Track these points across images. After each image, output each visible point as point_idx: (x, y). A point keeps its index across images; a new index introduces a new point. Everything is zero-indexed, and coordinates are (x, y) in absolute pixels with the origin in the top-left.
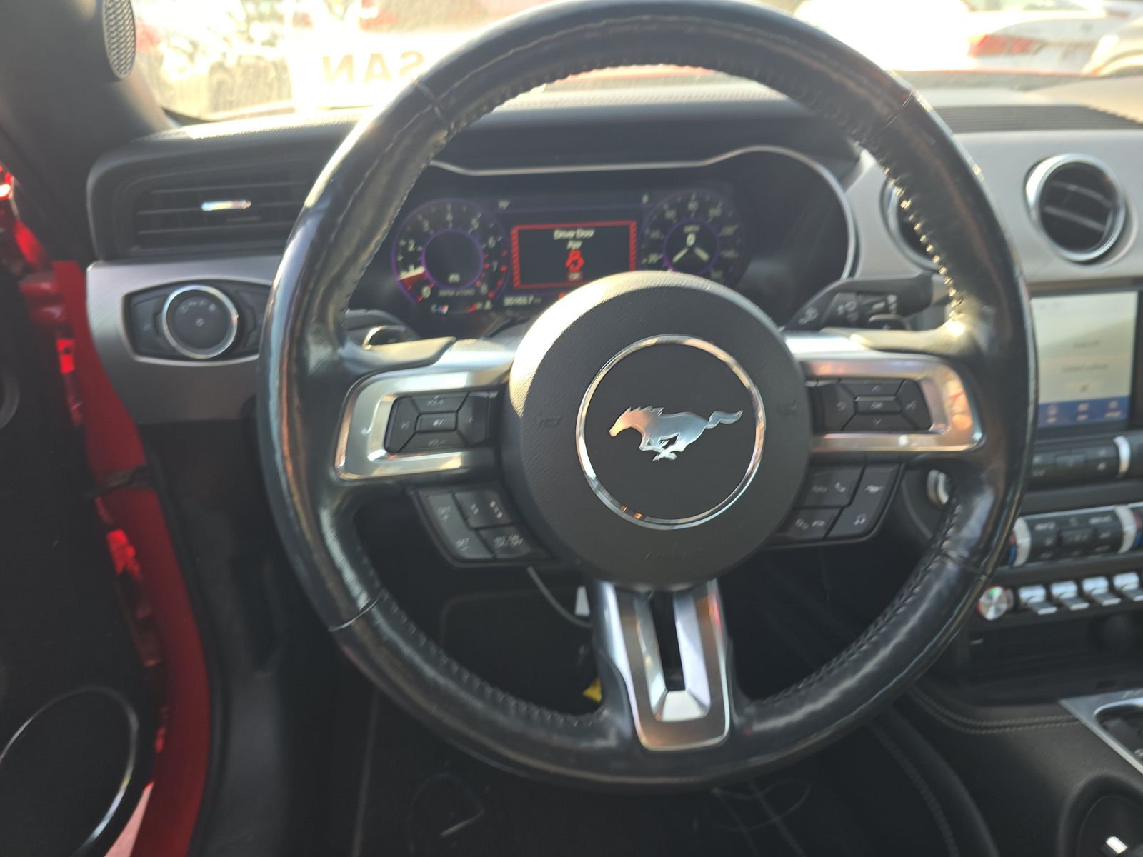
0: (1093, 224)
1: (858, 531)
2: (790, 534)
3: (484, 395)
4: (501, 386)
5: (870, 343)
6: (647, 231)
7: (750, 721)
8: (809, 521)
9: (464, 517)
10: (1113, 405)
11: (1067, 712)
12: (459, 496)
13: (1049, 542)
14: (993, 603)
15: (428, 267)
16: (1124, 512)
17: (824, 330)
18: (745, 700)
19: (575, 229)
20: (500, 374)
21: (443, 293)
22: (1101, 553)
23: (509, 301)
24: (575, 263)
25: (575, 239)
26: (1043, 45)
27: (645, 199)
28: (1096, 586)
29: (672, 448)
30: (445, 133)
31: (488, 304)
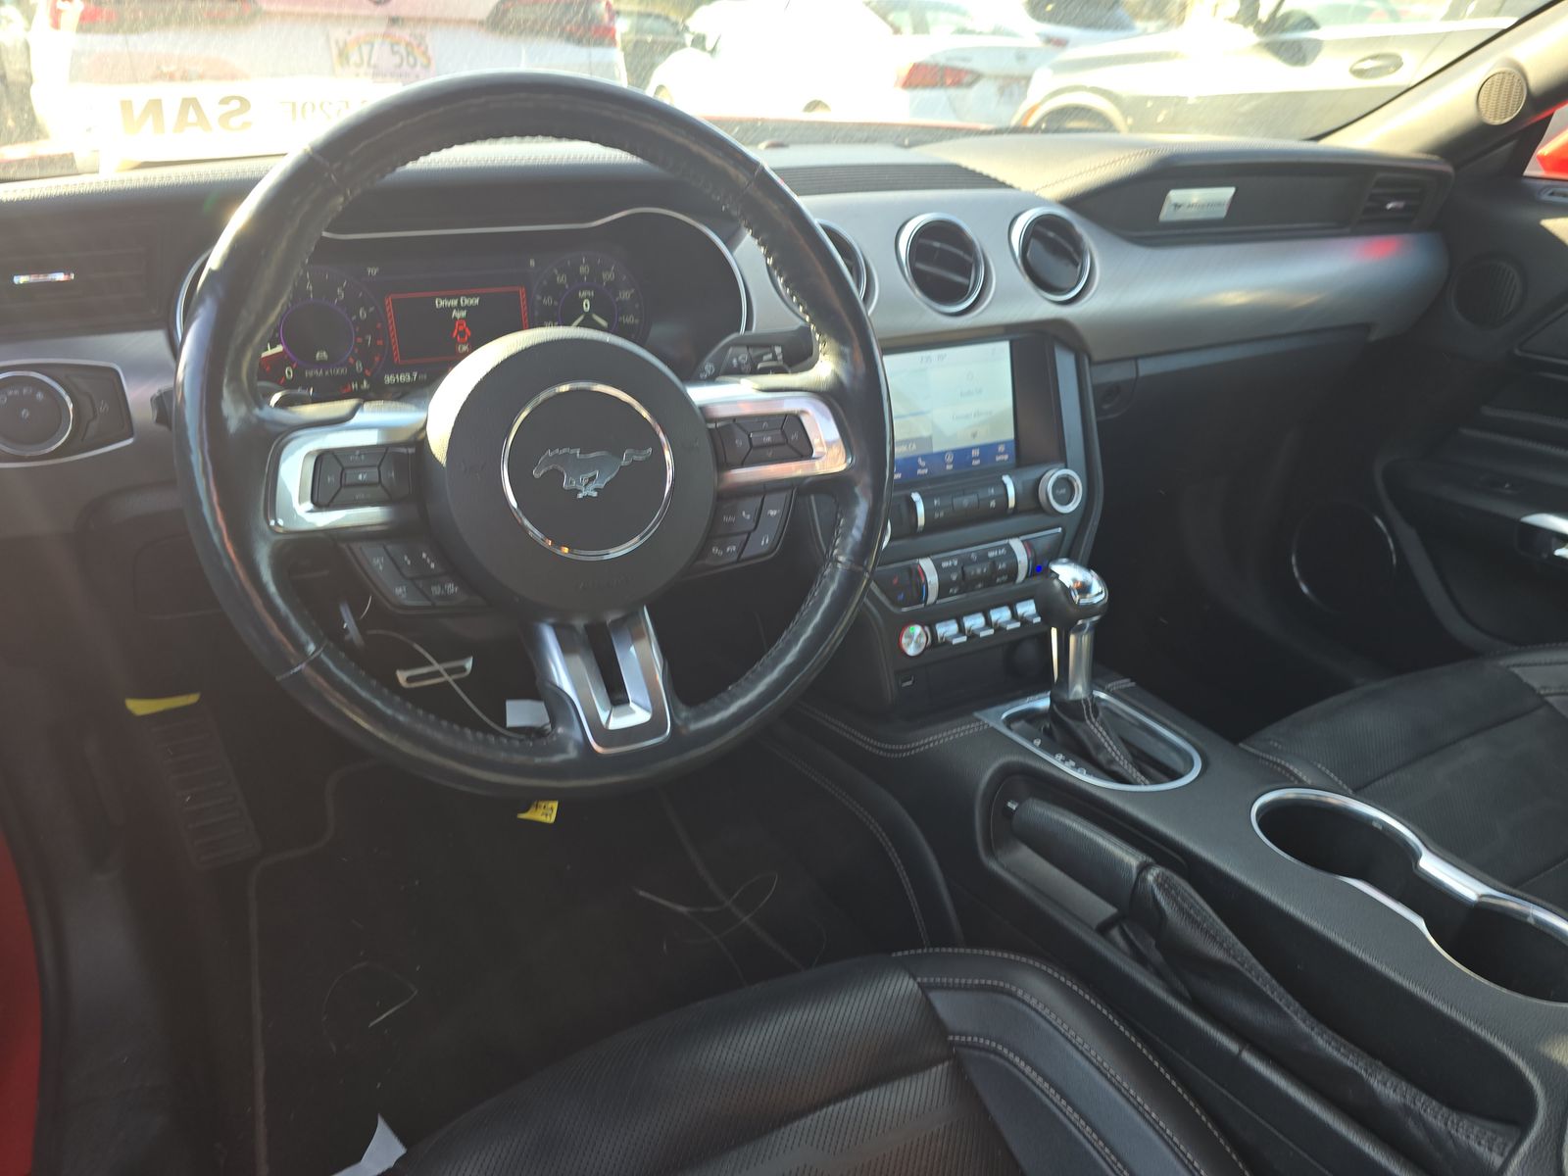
0: (959, 279)
1: (764, 550)
2: (708, 562)
3: (403, 450)
4: (419, 442)
5: (757, 386)
6: (539, 298)
7: (687, 721)
8: (723, 548)
9: (398, 566)
10: (1001, 448)
11: (979, 720)
12: (390, 547)
13: (954, 577)
14: (913, 641)
15: (287, 345)
16: (1016, 544)
17: (717, 379)
18: (681, 706)
19: (458, 297)
20: (414, 431)
21: (309, 373)
22: (1002, 583)
23: (389, 379)
24: (462, 334)
25: (459, 307)
26: (977, 77)
27: (532, 263)
28: (1001, 615)
29: (593, 486)
30: (341, 199)
31: (365, 383)
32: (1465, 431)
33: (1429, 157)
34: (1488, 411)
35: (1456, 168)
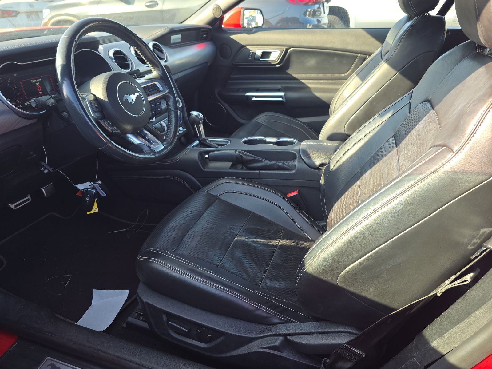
11: (188, 149)
19: (36, 79)
25: (37, 82)
26: (17, 13)
31: (20, 105)
32: (229, 81)
33: (207, 25)
34: (232, 76)
35: (212, 27)
